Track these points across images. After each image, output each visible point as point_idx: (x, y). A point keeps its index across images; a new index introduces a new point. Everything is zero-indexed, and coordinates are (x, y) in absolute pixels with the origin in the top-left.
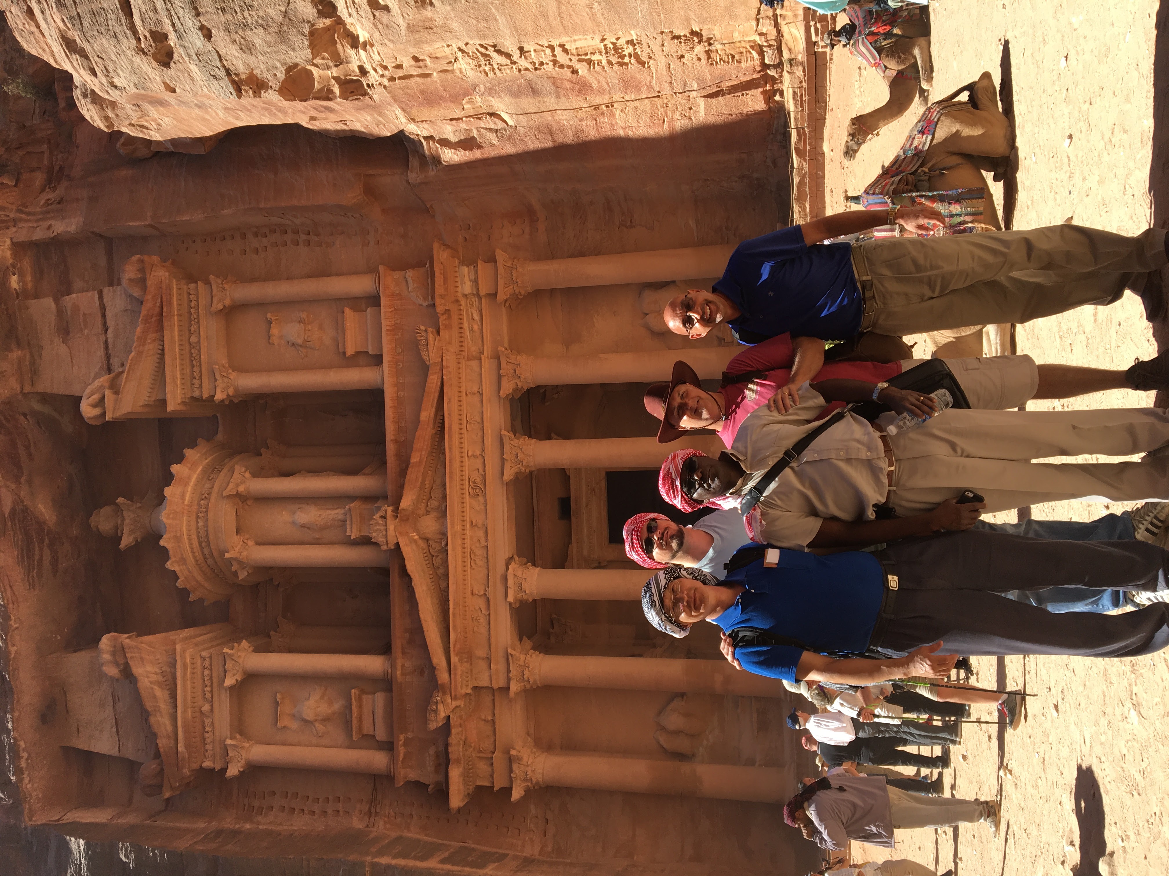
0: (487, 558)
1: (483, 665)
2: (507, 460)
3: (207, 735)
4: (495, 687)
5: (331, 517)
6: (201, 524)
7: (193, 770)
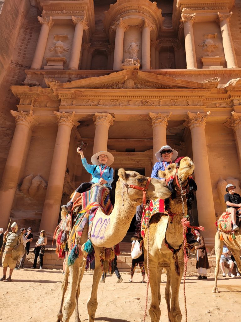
0: (115, 106)
1: (70, 103)
2: (158, 114)
3: (54, 12)
4: (60, 107)
5: (134, 54)
6: (134, 11)
7: (42, 7)
